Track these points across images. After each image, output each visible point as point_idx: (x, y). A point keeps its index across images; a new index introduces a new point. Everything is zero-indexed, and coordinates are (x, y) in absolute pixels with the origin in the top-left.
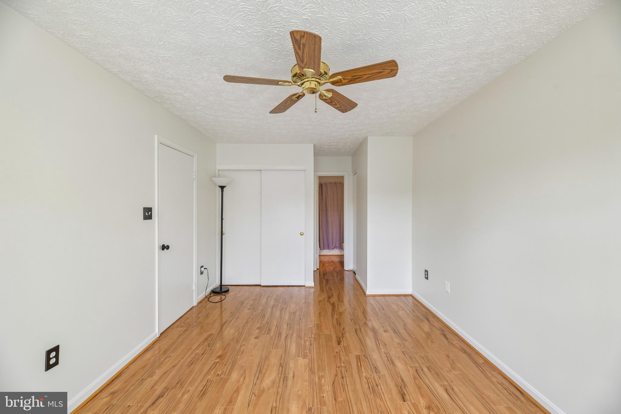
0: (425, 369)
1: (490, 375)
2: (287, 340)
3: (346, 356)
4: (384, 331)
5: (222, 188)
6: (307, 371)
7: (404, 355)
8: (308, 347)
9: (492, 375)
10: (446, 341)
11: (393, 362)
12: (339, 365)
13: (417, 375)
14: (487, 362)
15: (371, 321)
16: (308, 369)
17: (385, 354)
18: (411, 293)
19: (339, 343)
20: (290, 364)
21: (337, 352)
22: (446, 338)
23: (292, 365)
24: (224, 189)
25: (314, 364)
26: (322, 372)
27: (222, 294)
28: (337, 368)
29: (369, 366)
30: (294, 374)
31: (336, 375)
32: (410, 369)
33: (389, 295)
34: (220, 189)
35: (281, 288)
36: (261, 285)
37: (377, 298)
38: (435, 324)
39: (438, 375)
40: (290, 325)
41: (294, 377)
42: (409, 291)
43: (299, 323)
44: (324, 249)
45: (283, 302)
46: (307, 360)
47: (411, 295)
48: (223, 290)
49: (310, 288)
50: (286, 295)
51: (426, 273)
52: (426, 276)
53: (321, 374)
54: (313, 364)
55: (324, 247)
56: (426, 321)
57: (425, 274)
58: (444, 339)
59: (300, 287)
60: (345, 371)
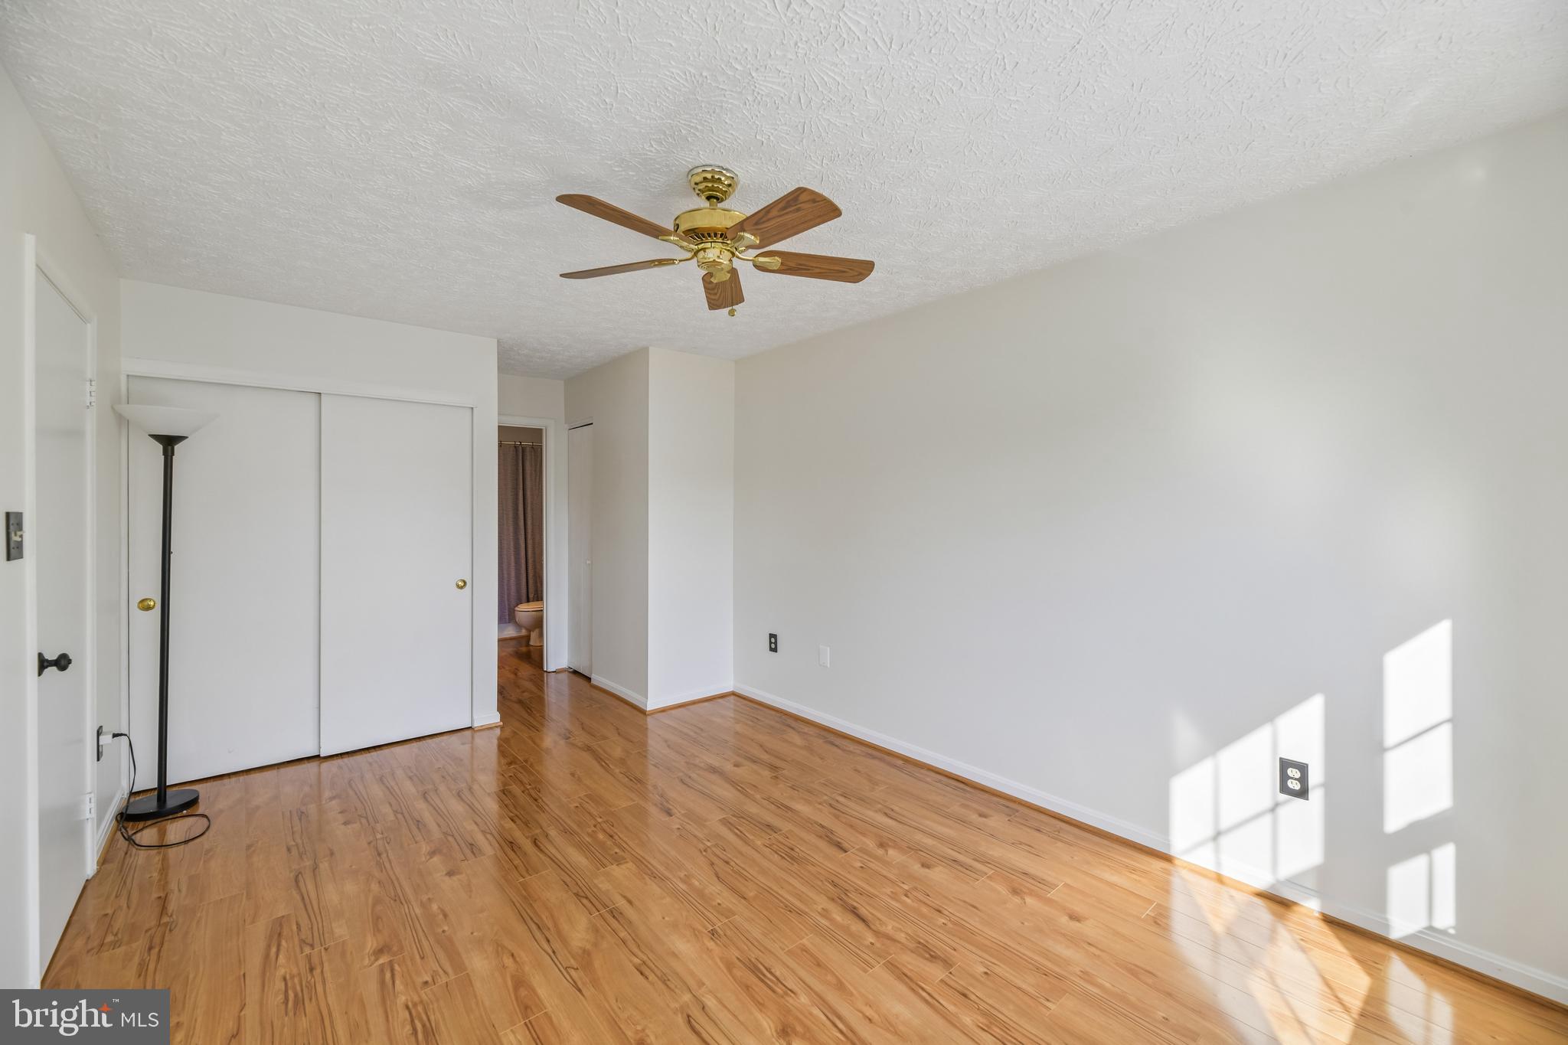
0: (841, 799)
1: (921, 776)
5: (169, 442)
7: (796, 792)
9: (922, 774)
10: (839, 751)
11: (788, 808)
13: (836, 811)
14: (907, 760)
15: (697, 757)
18: (730, 689)
19: (669, 813)
21: (679, 829)
22: (836, 746)
24: (176, 447)
27: (179, 815)
28: (704, 853)
31: (712, 864)
32: (820, 806)
33: (694, 703)
34: (160, 447)
36: (318, 756)
37: (673, 712)
38: (806, 729)
39: (862, 800)
40: (518, 817)
42: (728, 686)
47: (733, 694)
48: (171, 803)
49: (490, 728)
51: (773, 640)
52: (773, 646)
56: (790, 730)
57: (771, 643)
58: (835, 749)
59: (459, 734)
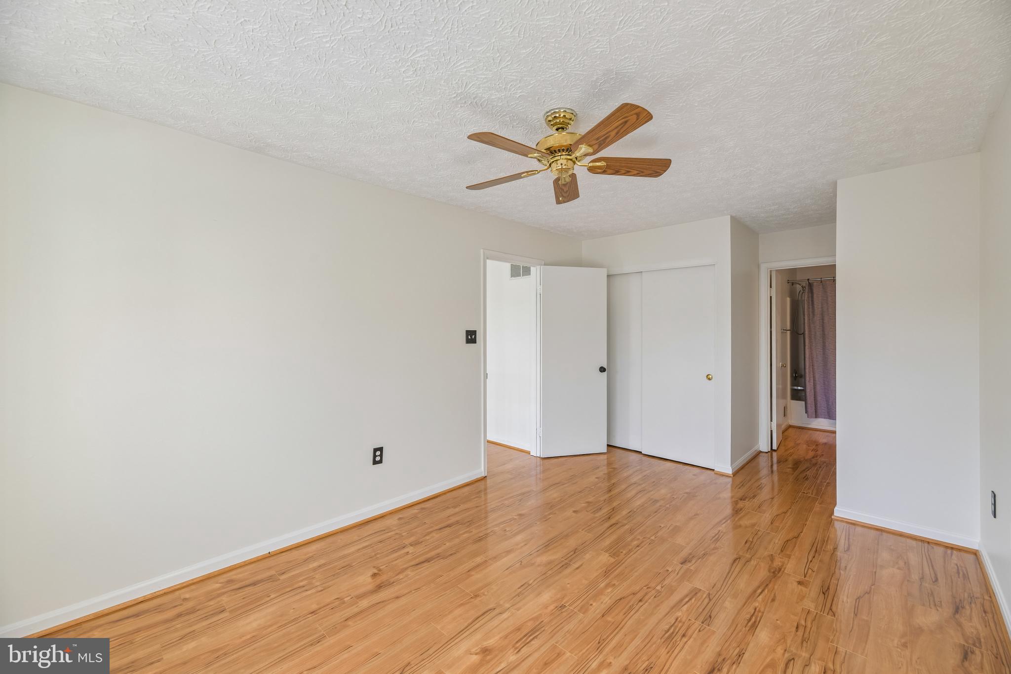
2: (610, 528)
3: (675, 581)
4: (798, 582)
6: (600, 571)
8: (630, 547)
12: (652, 585)
16: (603, 570)
17: (753, 611)
20: (587, 555)
23: (588, 556)
25: (618, 568)
26: (618, 581)
29: (701, 610)
30: (582, 565)
35: (669, 464)
41: (577, 568)
43: (649, 516)
44: (816, 417)
45: (654, 482)
46: (612, 560)
50: (668, 475)
53: (615, 583)
54: (617, 566)
55: (816, 412)
60: (654, 596)
